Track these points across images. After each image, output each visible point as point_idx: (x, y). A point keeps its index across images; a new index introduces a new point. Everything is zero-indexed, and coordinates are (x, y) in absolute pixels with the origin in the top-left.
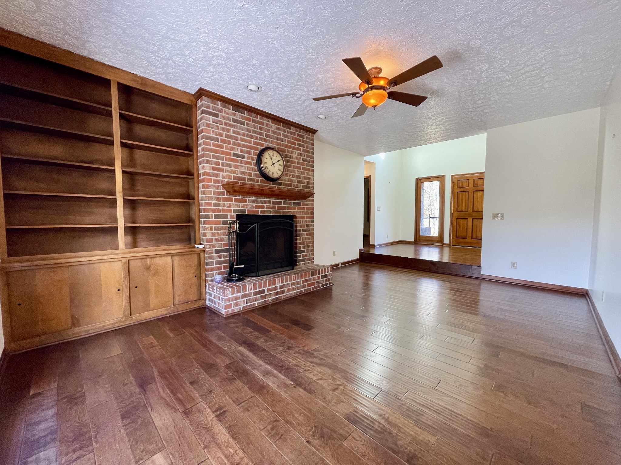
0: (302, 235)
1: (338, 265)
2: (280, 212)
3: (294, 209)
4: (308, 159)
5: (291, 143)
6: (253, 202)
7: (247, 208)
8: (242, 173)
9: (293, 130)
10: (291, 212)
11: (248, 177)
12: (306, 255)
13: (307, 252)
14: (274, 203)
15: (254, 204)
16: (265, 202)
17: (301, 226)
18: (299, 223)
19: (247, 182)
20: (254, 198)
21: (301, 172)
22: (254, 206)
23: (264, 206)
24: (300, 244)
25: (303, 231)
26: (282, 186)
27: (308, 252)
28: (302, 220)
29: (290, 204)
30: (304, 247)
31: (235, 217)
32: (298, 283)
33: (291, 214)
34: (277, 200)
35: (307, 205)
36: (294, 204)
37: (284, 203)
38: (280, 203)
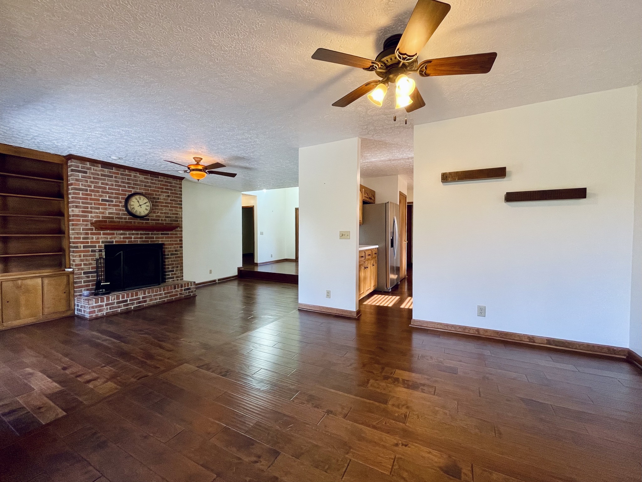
0: (170, 258)
1: (215, 281)
2: (148, 241)
3: (163, 238)
4: (176, 199)
5: (159, 188)
6: (121, 234)
7: (115, 239)
8: (110, 213)
9: (160, 178)
10: (159, 240)
11: (116, 216)
12: (175, 274)
13: (175, 271)
14: (141, 234)
15: (122, 236)
16: (133, 234)
17: (169, 251)
18: (167, 249)
19: (115, 220)
20: (122, 232)
21: (169, 209)
22: (122, 237)
23: (132, 237)
24: (169, 265)
25: (172, 255)
26: (150, 221)
27: (177, 271)
28: (170, 246)
29: (158, 234)
30: (173, 268)
31: (103, 246)
32: (161, 294)
33: (159, 242)
34: (145, 232)
35: (176, 234)
36: (162, 234)
37: (152, 234)
38: (148, 234)
